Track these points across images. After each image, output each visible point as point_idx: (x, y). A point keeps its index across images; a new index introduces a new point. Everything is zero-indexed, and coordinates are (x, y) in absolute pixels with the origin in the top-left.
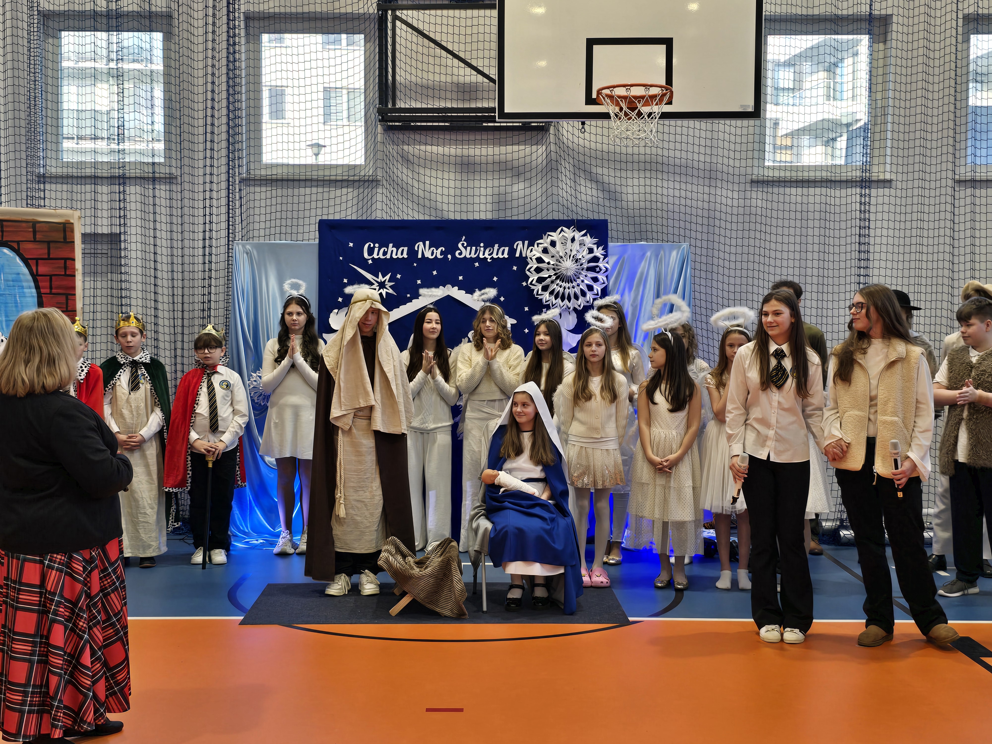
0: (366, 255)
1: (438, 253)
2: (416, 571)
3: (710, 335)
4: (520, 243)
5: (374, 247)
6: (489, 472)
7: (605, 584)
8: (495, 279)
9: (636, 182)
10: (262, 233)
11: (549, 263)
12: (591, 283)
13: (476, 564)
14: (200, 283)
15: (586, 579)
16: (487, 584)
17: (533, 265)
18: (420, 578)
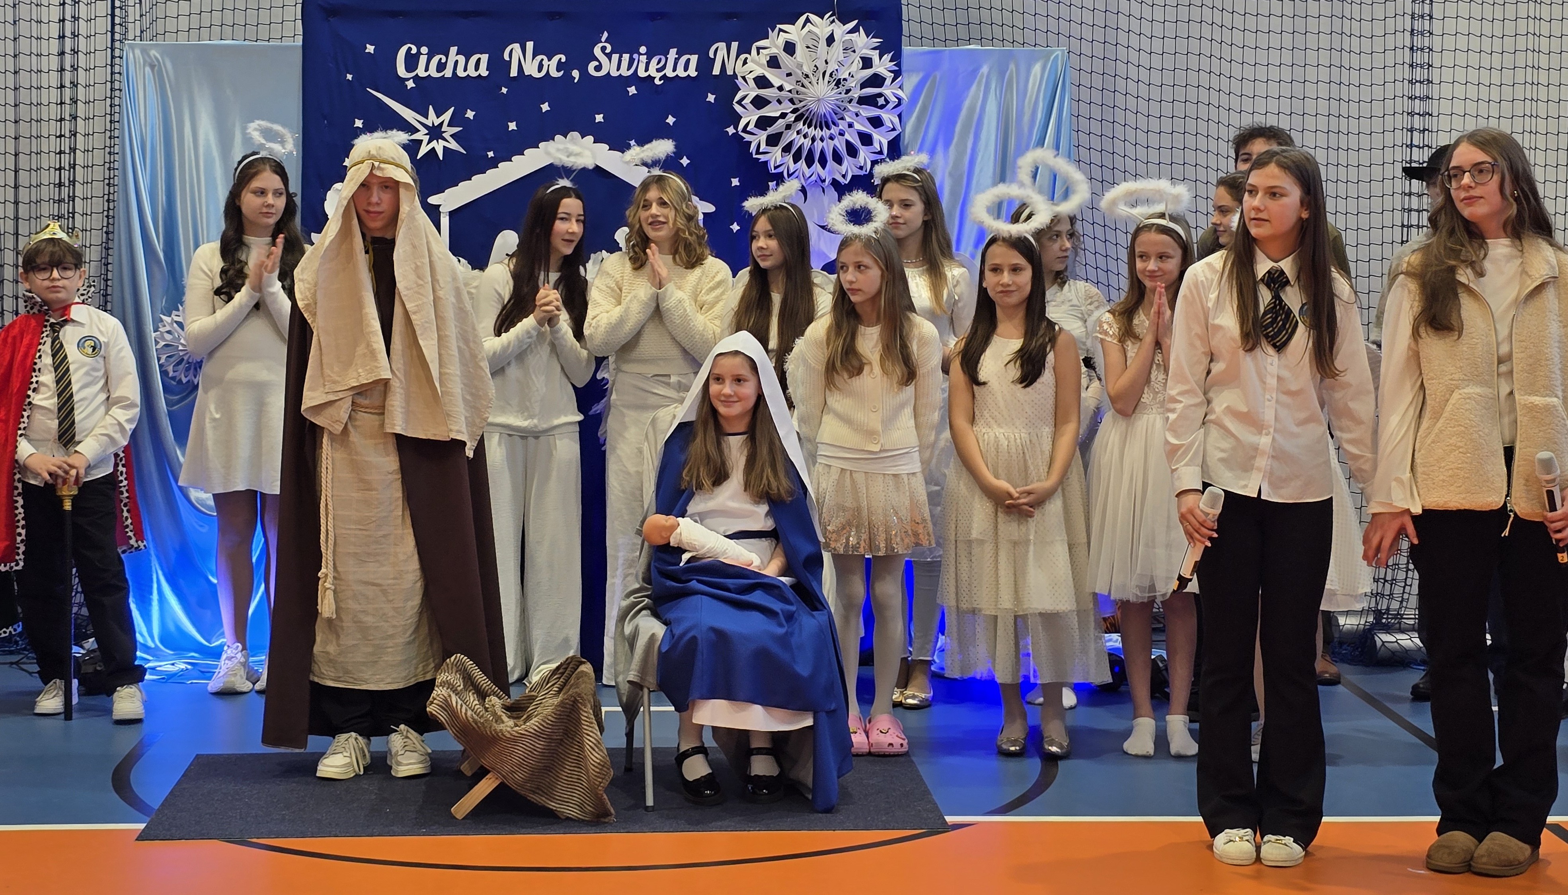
0: (401, 71)
1: (551, 66)
2: (508, 725)
3: (1110, 236)
4: (722, 45)
5: (419, 53)
6: (661, 519)
7: (896, 749)
8: (671, 120)
10: (183, 23)
11: (781, 88)
12: (868, 129)
13: (631, 710)
14: (54, 128)
15: (858, 740)
16: (654, 751)
17: (749, 91)
18: (514, 740)
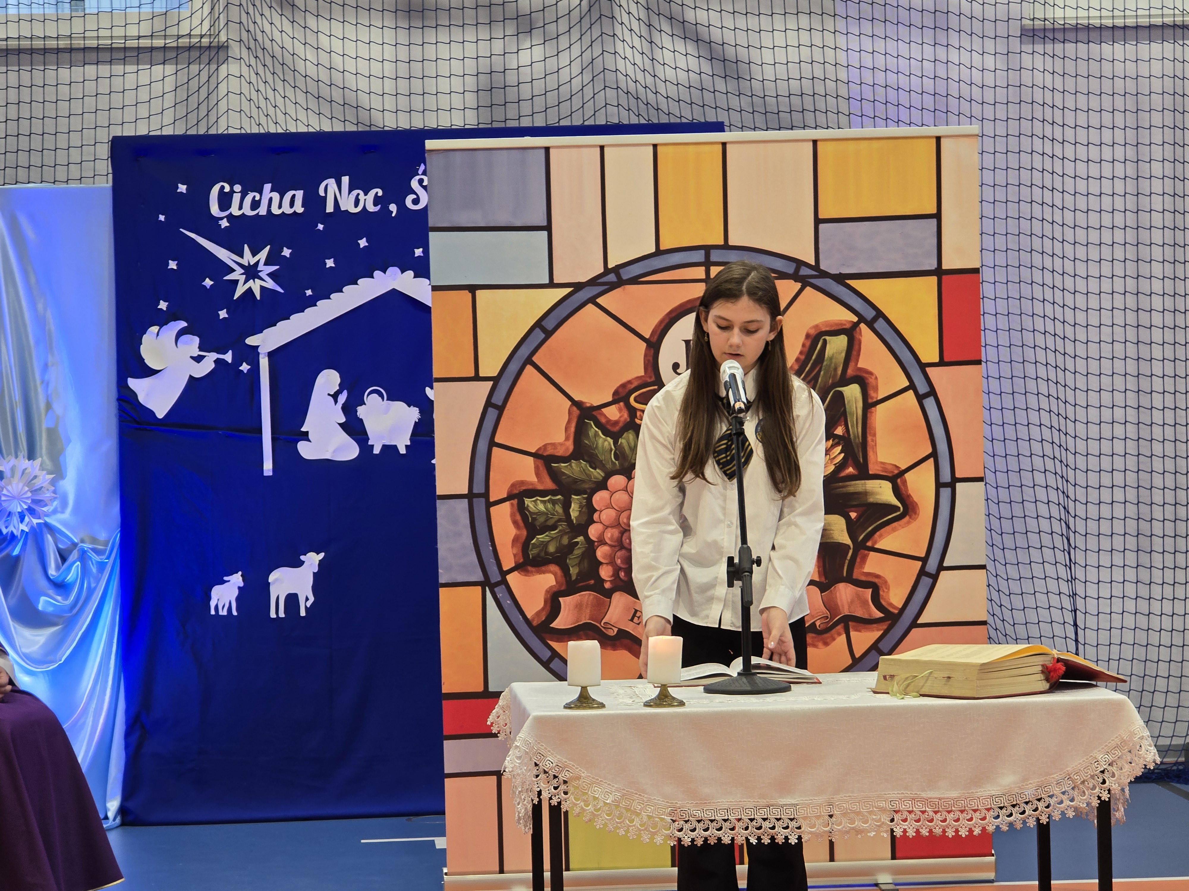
0: (215, 209)
1: (368, 201)
5: (232, 192)
9: (779, 39)
